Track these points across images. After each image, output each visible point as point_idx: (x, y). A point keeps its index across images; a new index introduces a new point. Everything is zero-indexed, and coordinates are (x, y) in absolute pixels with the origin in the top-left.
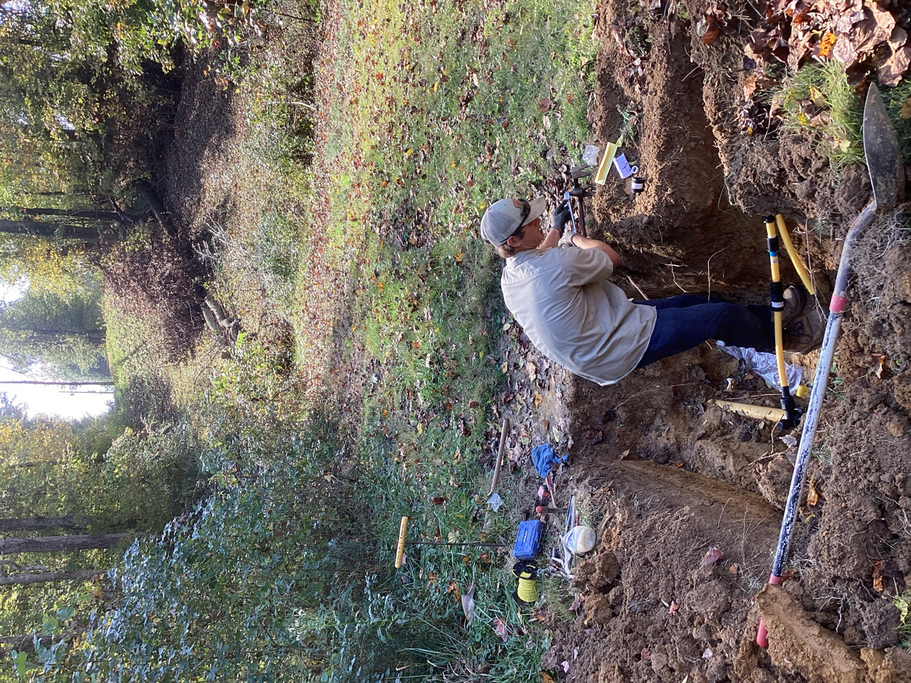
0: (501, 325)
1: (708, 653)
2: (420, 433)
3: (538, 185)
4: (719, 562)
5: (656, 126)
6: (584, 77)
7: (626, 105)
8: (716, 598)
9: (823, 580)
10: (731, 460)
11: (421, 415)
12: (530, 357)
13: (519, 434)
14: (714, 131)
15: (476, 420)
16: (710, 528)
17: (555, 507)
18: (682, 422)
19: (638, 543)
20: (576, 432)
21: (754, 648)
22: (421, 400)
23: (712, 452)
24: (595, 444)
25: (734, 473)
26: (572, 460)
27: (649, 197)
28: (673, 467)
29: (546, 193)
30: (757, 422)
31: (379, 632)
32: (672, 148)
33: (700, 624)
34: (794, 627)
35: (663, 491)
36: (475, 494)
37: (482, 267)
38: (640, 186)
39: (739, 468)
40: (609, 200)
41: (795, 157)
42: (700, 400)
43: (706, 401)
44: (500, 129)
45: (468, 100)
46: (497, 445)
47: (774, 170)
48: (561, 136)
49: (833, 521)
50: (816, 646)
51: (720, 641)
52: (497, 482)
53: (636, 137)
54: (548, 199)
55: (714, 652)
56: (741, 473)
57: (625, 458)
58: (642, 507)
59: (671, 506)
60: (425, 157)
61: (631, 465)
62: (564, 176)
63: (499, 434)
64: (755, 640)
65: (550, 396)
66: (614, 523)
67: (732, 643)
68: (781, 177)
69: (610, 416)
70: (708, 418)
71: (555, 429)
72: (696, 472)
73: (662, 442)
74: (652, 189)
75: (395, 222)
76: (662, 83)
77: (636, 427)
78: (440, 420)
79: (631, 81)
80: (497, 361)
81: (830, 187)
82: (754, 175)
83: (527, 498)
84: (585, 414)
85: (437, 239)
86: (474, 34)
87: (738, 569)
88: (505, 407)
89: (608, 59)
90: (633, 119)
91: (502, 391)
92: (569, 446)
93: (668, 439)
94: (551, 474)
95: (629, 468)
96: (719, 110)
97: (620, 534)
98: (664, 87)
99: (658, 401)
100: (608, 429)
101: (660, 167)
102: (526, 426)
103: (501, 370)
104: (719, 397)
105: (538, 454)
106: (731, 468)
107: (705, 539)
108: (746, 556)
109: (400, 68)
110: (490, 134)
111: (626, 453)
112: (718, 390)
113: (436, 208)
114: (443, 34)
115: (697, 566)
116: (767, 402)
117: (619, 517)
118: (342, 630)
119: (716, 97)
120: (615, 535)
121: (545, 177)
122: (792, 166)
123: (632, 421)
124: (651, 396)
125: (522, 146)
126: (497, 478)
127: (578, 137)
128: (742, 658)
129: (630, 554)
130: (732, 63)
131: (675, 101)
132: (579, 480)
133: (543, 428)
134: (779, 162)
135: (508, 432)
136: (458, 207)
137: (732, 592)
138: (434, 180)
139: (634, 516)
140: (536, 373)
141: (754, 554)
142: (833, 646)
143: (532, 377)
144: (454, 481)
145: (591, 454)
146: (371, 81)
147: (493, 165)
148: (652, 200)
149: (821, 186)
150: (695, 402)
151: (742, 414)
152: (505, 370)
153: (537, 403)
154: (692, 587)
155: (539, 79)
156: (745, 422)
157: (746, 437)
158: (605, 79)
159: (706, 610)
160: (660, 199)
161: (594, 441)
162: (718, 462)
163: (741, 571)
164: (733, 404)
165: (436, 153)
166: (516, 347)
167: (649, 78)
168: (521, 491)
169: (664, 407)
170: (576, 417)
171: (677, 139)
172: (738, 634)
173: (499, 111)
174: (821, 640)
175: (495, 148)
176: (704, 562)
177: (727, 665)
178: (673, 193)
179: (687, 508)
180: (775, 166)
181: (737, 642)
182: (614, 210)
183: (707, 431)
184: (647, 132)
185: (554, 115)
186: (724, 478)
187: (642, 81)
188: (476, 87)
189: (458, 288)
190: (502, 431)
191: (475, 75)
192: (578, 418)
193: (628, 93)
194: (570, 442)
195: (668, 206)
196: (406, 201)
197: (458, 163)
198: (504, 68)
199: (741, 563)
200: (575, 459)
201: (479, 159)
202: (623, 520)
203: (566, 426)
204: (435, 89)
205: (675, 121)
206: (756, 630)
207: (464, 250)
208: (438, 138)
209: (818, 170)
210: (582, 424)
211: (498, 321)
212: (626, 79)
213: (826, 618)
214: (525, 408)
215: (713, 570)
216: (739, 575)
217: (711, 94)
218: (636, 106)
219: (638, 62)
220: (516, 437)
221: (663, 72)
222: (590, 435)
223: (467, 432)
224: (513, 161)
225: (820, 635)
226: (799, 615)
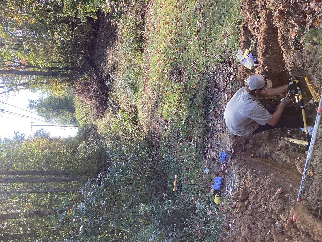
0: (209, 110)
1: (277, 223)
2: (181, 146)
3: (222, 62)
4: (282, 193)
5: (262, 45)
6: (237, 26)
7: (252, 37)
8: (280, 205)
9: (315, 201)
10: (288, 158)
11: (182, 140)
12: (219, 122)
13: (215, 148)
14: (281, 48)
15: (200, 142)
16: (279, 182)
17: (227, 173)
18: (272, 145)
19: (255, 186)
20: (235, 147)
21: (292, 222)
22: (182, 135)
23: (282, 155)
24: (241, 152)
25: (289, 163)
26: (233, 157)
27: (260, 69)
28: (269, 160)
29: (225, 65)
30: (298, 145)
31: (168, 212)
32: (268, 52)
33: (275, 213)
34: (304, 215)
35: (264, 169)
36: (200, 167)
37: (202, 91)
38: (256, 65)
39: (291, 161)
40: (246, 70)
41: (308, 59)
42: (279, 137)
43: (281, 137)
44: (209, 43)
45: (198, 32)
46: (207, 151)
47: (301, 63)
48: (230, 46)
49: (317, 182)
50: (311, 222)
51: (281, 219)
52: (207, 164)
53: (255, 48)
54: (225, 67)
55: (279, 223)
56: (292, 163)
57: (252, 157)
58: (256, 174)
59: (267, 174)
60: (183, 52)
61: (254, 159)
62: (231, 60)
63: (208, 148)
64: (292, 219)
65: (226, 135)
66: (247, 179)
67: (285, 220)
68: (304, 65)
69: (247, 142)
70: (281, 144)
71: (227, 146)
72: (276, 162)
73: (265, 151)
74: (261, 66)
75: (173, 73)
76: (264, 30)
77: (256, 146)
78: (188, 142)
79: (254, 29)
80: (207, 123)
81: (319, 70)
82: (295, 64)
83: (218, 170)
84: (238, 141)
85: (187, 80)
86: (200, 10)
87: (288, 196)
88: (210, 138)
89: (246, 21)
90: (254, 42)
91: (209, 133)
92: (232, 152)
93: (267, 150)
94: (226, 162)
95: (253, 160)
96: (283, 41)
97: (249, 183)
98: (265, 32)
99: (264, 137)
100: (246, 147)
101: (263, 59)
102: (217, 145)
103: (209, 126)
104: (285, 136)
105: (222, 155)
106: (288, 161)
107: (277, 185)
108: (291, 192)
109: (174, 20)
110: (205, 45)
111: (252, 155)
112: (285, 134)
113: (186, 69)
114: (189, 9)
115: (274, 194)
116: (302, 138)
117: (249, 177)
118: (156, 211)
119: (282, 36)
120: (247, 183)
121: (224, 60)
122: (307, 62)
123: (254, 144)
124: (261, 136)
125: (216, 49)
126: (207, 162)
127: (236, 47)
128: (288, 225)
129: (252, 190)
130: (288, 25)
131: (269, 36)
132: (235, 164)
133: (223, 146)
134: (303, 60)
135: (211, 147)
136: (194, 69)
137: (285, 203)
138: (186, 60)
139: (254, 177)
140: (221, 127)
141: (294, 191)
142: (317, 222)
143: (220, 128)
144: (193, 163)
145: (240, 155)
146: (164, 24)
147: (206, 55)
148: (261, 70)
149: (317, 69)
150: (277, 138)
151: (293, 142)
152: (210, 126)
153: (221, 137)
154: (272, 201)
155: (222, 26)
156: (294, 145)
157: (294, 150)
158: (245, 28)
159: (276, 209)
160: (263, 70)
161: (241, 151)
162: (284, 159)
163: (289, 196)
164: (290, 139)
165: (186, 50)
166: (214, 118)
167: (260, 28)
168: (216, 167)
169: (266, 139)
170: (235, 142)
171: (269, 49)
172: (287, 217)
173: (209, 37)
174: (313, 220)
175: (207, 49)
176: (276, 193)
177: (283, 227)
178: (268, 68)
179: (272, 175)
180: (301, 62)
181: (287, 220)
182: (248, 73)
183: (280, 148)
184: (259, 47)
185: (227, 39)
186: (286, 164)
187: (258, 29)
188: (201, 28)
189: (194, 97)
190: (209, 146)
191: (200, 24)
192: (235, 143)
193: (253, 33)
194: (233, 151)
195: (266, 72)
196: (176, 66)
197: (194, 54)
198: (210, 22)
199: (289, 194)
200: (234, 157)
201: (201, 53)
202: (250, 178)
203: (231, 145)
204: (186, 28)
205: (269, 43)
206: (293, 216)
207: (196, 84)
208: (187, 45)
209: (315, 64)
210: (237, 145)
211: (208, 109)
212: (252, 29)
213: (315, 213)
214: (217, 139)
215: (279, 196)
216: (288, 198)
217: (281, 36)
218: (256, 37)
219: (256, 23)
220: (214, 149)
221: (264, 26)
222: (240, 149)
223: (197, 146)
224: (213, 54)
225: (313, 218)
226: (306, 212)
